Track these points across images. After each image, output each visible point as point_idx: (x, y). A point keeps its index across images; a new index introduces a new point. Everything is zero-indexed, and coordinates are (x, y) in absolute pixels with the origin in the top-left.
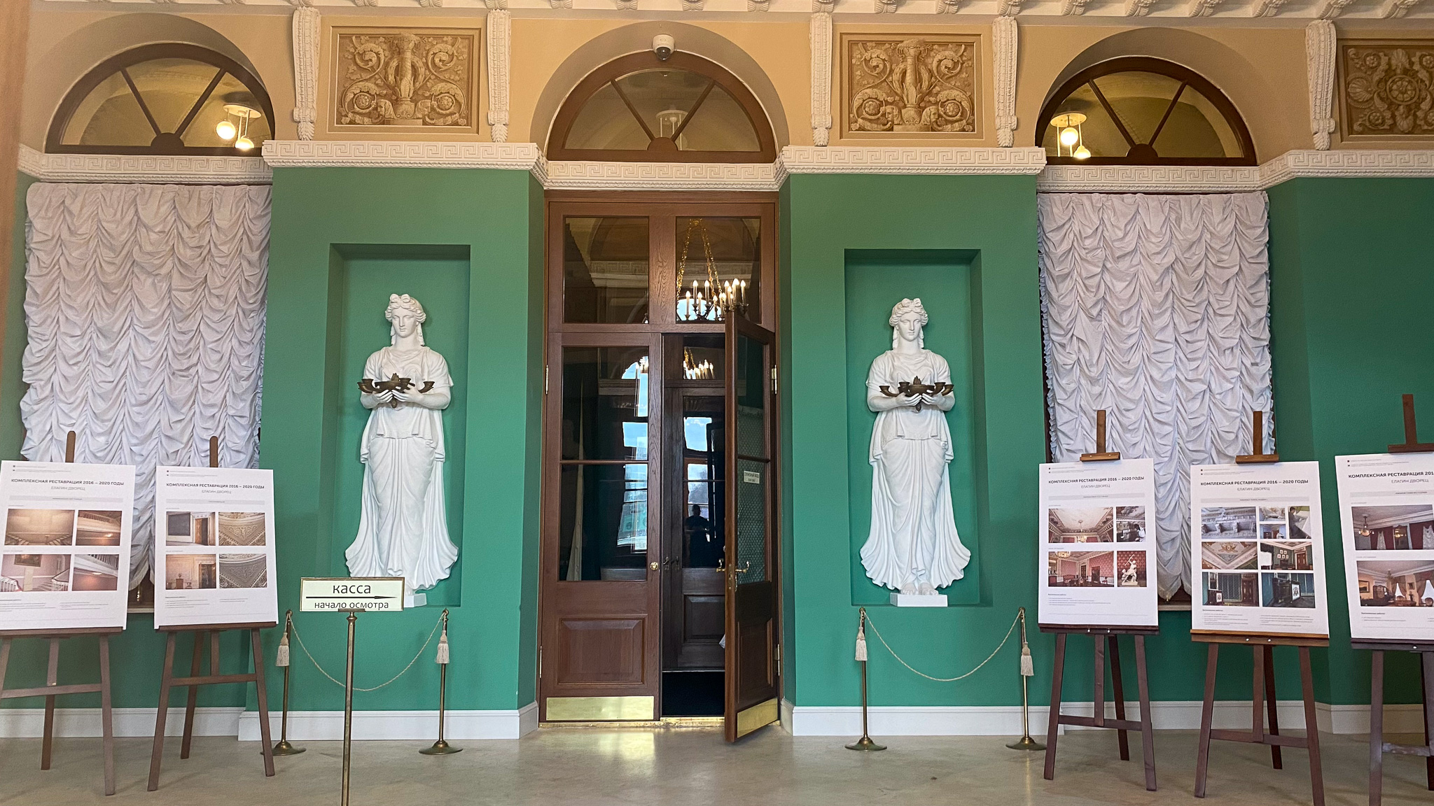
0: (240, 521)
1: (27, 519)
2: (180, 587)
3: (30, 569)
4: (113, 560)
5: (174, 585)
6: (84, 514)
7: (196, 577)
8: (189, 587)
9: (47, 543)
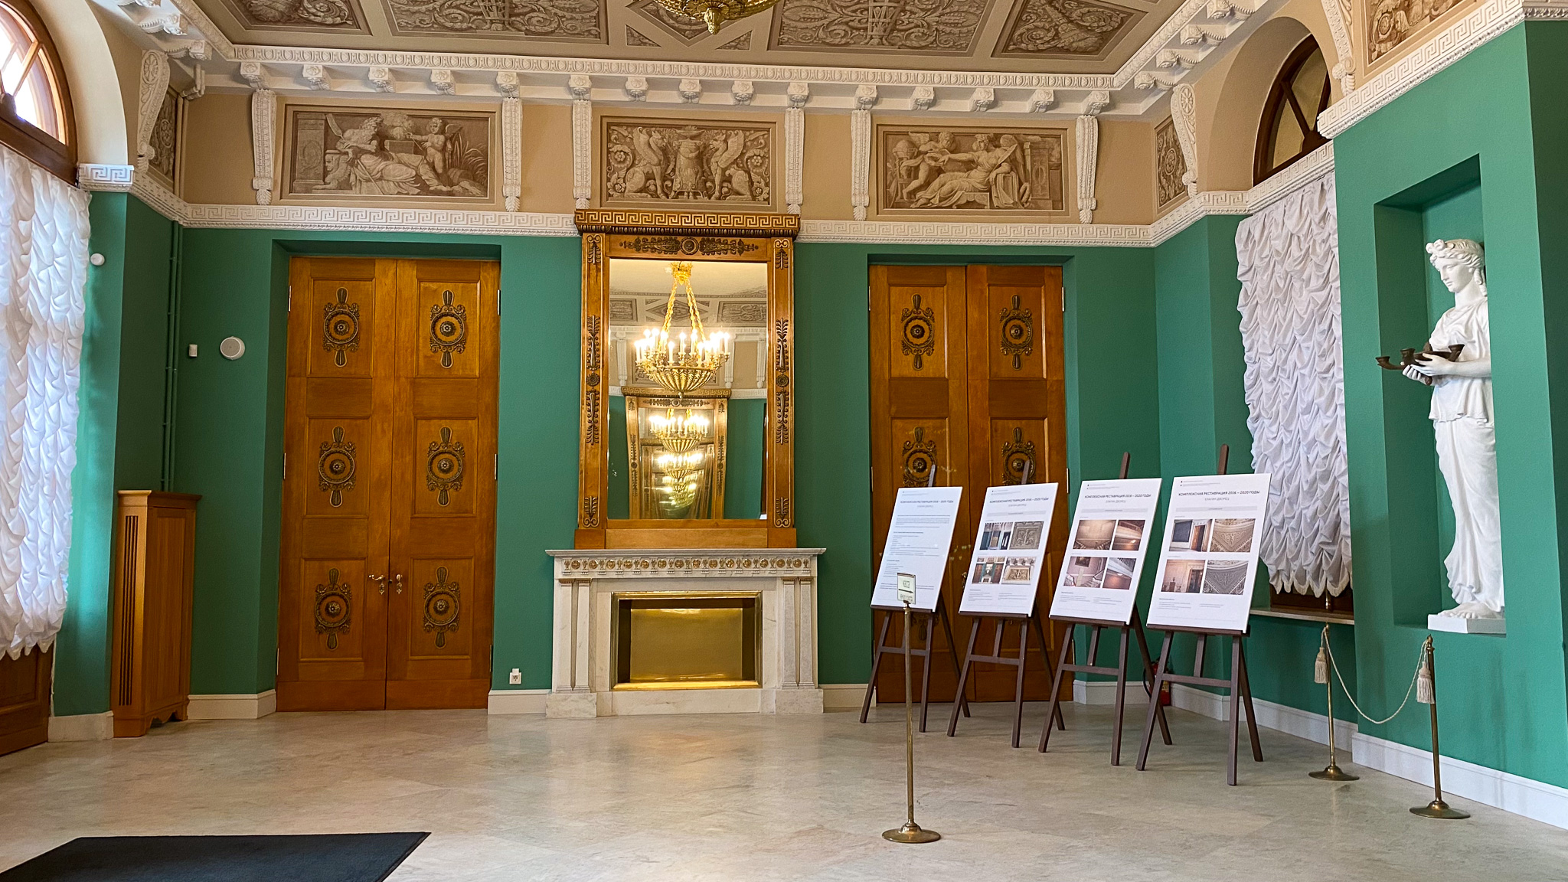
0: (1233, 527)
1: (1088, 528)
2: (1171, 590)
3: (1082, 568)
4: (1131, 563)
5: (1168, 588)
6: (1122, 523)
7: (1186, 583)
8: (1179, 591)
9: (1096, 548)
